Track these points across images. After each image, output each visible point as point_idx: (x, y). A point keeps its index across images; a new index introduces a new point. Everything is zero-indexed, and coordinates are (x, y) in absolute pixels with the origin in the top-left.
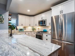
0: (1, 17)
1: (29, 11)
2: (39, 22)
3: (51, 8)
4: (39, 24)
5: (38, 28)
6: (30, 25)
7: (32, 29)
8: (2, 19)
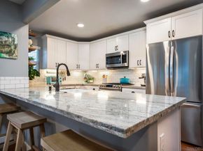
0: (10, 40)
1: (81, 25)
2: (107, 58)
3: (145, 22)
4: (107, 64)
5: (104, 76)
6: (78, 67)
7: (85, 78)
8: (13, 47)
